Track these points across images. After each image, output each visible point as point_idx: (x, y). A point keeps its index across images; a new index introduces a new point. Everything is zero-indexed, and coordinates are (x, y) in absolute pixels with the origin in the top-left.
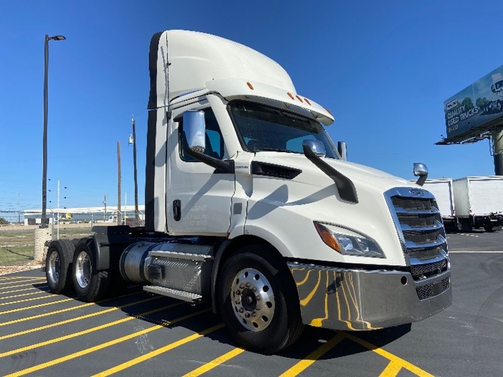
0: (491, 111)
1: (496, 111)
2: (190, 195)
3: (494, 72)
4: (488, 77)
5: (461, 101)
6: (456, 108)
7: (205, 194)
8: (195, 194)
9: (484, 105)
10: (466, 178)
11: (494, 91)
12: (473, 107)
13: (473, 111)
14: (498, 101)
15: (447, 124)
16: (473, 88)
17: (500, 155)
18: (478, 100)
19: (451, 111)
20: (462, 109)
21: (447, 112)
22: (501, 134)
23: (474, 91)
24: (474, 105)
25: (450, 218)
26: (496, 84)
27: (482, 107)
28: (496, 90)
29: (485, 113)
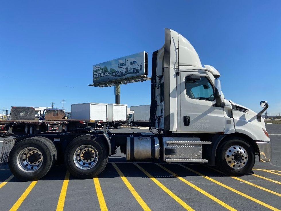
0: (116, 75)
1: (119, 76)
2: (197, 115)
3: (120, 59)
4: (117, 60)
5: (102, 67)
6: (99, 70)
7: (207, 115)
8: (200, 114)
9: (113, 72)
10: (112, 104)
11: (119, 67)
12: (108, 72)
13: (108, 73)
14: (120, 71)
15: (94, 76)
16: (109, 63)
17: (118, 95)
18: (111, 69)
19: (97, 70)
20: (102, 71)
21: (94, 71)
22: (119, 86)
23: (109, 64)
24: (109, 71)
25: (105, 122)
26: (120, 64)
27: (112, 73)
28: (120, 67)
29: (114, 76)
